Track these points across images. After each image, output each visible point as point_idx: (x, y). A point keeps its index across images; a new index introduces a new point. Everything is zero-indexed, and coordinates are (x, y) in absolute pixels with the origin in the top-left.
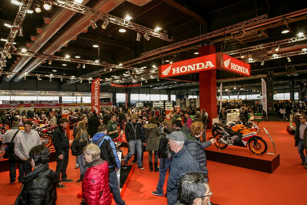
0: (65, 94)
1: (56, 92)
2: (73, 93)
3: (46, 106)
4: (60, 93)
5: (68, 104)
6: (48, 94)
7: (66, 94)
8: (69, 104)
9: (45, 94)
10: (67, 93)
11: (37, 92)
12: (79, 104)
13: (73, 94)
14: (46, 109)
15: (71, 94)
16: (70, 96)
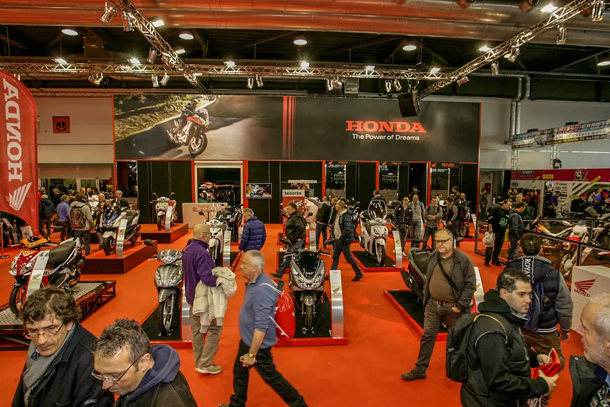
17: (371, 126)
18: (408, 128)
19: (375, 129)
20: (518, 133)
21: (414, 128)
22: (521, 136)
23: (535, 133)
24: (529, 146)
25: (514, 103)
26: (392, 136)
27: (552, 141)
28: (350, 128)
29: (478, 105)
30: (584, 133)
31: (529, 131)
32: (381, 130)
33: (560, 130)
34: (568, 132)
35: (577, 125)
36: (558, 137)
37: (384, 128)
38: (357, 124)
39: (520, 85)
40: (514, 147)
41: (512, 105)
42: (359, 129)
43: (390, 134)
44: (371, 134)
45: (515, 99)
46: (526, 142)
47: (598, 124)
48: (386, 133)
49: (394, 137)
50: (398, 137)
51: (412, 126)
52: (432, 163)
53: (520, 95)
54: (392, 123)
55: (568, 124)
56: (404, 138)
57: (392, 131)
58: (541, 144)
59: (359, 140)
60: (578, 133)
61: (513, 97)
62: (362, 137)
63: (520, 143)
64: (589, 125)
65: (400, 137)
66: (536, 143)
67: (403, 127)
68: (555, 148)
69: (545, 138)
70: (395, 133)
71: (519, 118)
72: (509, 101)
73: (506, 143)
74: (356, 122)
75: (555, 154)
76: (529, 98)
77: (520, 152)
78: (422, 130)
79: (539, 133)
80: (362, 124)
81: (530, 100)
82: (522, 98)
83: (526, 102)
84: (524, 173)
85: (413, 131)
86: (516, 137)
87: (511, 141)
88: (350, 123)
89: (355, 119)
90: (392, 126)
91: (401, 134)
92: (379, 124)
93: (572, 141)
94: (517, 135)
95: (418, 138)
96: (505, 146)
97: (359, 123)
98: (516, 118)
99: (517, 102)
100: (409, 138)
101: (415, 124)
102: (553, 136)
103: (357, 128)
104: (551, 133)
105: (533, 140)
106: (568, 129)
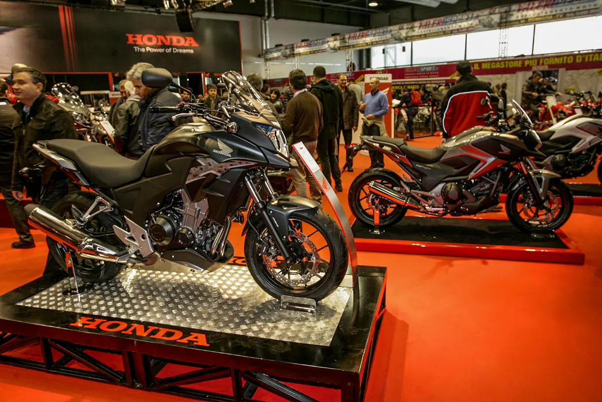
0: (470, 22)
1: (442, 18)
2: (506, 12)
3: (411, 76)
4: (455, 22)
5: (480, 64)
6: (417, 31)
7: (474, 22)
8: (484, 66)
9: (411, 34)
10: (477, 17)
11: (391, 31)
12: (526, 63)
13: (504, 15)
14: (410, 85)
15: (496, 18)
16: (490, 26)
17: (150, 40)
18: (182, 42)
19: (154, 42)
20: (268, 47)
21: (188, 42)
22: (271, 50)
23: (280, 48)
24: (277, 58)
25: (263, 21)
26: (170, 49)
27: (294, 54)
28: (131, 41)
29: (237, 24)
30: (313, 48)
31: (277, 46)
32: (160, 43)
33: (298, 45)
34: (303, 47)
35: (308, 42)
36: (297, 51)
37: (162, 42)
38: (136, 37)
39: (266, 5)
40: (266, 60)
41: (261, 23)
42: (139, 42)
43: (168, 47)
44: (152, 47)
45: (263, 18)
46: (275, 55)
47: (321, 41)
48: (164, 46)
49: (172, 51)
50: (175, 50)
51: (186, 40)
52: (206, 73)
53: (267, 14)
54: (168, 37)
55: (303, 41)
56: (181, 51)
57: (169, 44)
58: (286, 57)
59: (140, 53)
60: (309, 48)
61: (261, 15)
62: (143, 50)
63: (270, 56)
64: (316, 42)
65: (177, 51)
66: (282, 56)
67: (178, 41)
68: (296, 60)
69: (288, 52)
70: (172, 47)
71: (268, 35)
72: (259, 19)
73: (259, 56)
74: (136, 35)
75: (296, 65)
76: (275, 17)
77: (272, 64)
78: (195, 44)
79: (283, 48)
80: (142, 38)
81: (274, 19)
82: (269, 16)
83: (272, 20)
84: (276, 81)
85: (187, 45)
86: (267, 51)
87: (263, 54)
88: (130, 36)
89: (135, 32)
90: (169, 39)
91: (178, 47)
92: (157, 39)
93: (306, 54)
94: (268, 49)
95: (192, 51)
96: (259, 59)
97: (139, 36)
98: (266, 33)
99: (265, 21)
100: (185, 51)
101: (188, 38)
102: (294, 50)
103: (137, 41)
104: (292, 48)
105: (280, 54)
106: (303, 45)
